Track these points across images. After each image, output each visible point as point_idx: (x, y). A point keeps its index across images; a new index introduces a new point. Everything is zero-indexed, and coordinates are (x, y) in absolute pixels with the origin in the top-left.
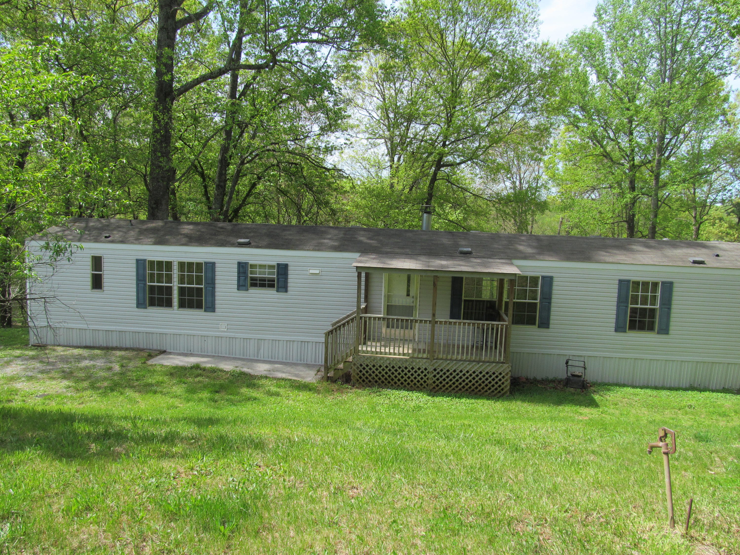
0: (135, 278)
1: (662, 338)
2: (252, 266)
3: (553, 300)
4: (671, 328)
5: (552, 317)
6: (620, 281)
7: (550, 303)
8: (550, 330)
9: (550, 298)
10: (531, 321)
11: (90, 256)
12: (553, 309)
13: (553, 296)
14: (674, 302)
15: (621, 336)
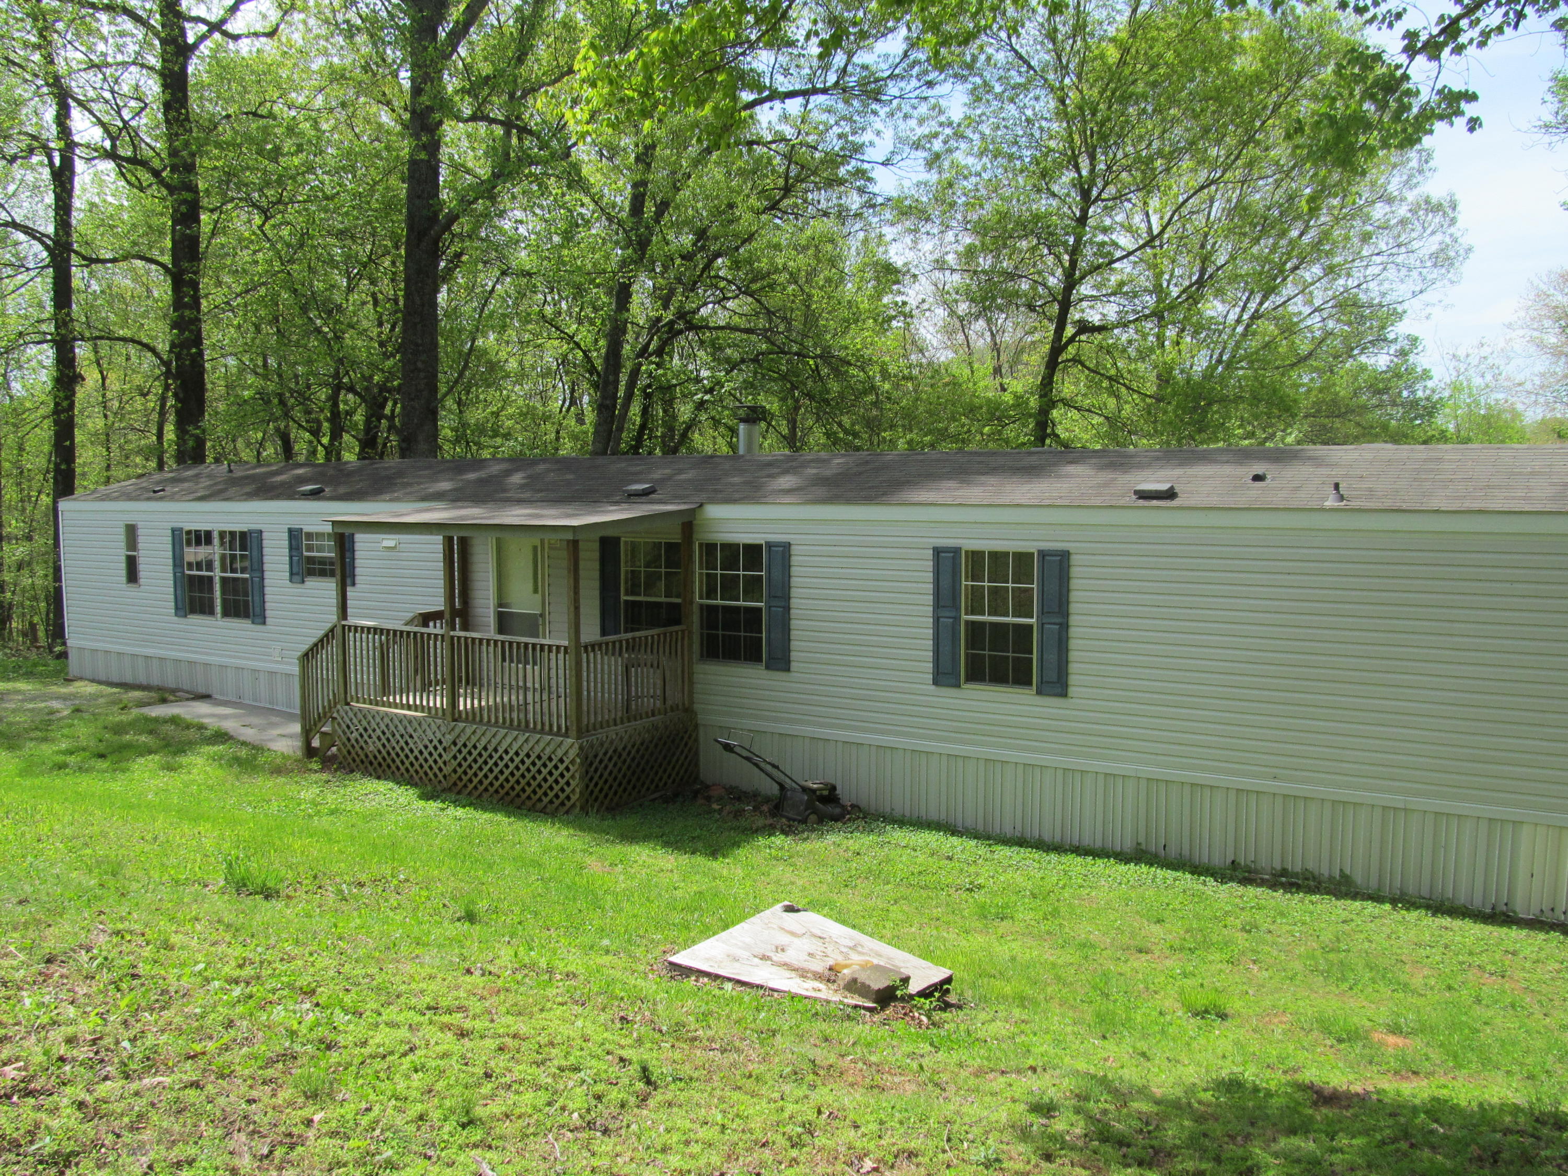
0: (170, 561)
1: (1050, 705)
2: (309, 536)
3: (794, 602)
4: (1073, 679)
5: (794, 644)
6: (938, 552)
7: (787, 609)
8: (793, 675)
9: (787, 598)
10: (752, 653)
11: (122, 524)
12: (794, 623)
13: (794, 592)
14: (1074, 608)
15: (948, 697)
